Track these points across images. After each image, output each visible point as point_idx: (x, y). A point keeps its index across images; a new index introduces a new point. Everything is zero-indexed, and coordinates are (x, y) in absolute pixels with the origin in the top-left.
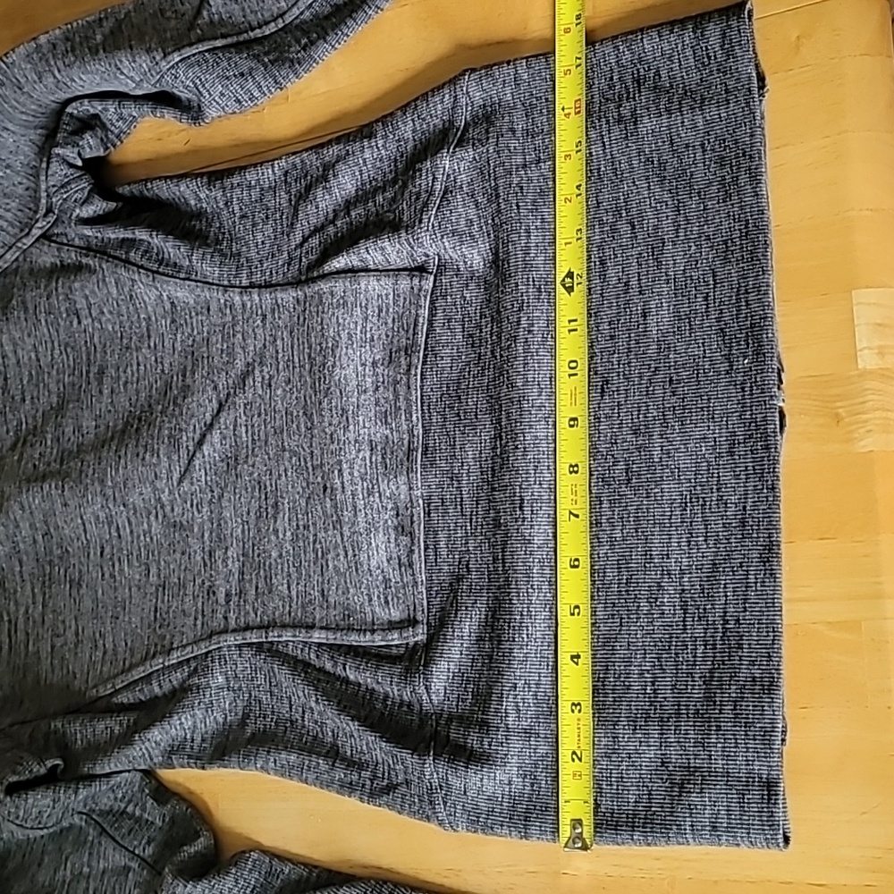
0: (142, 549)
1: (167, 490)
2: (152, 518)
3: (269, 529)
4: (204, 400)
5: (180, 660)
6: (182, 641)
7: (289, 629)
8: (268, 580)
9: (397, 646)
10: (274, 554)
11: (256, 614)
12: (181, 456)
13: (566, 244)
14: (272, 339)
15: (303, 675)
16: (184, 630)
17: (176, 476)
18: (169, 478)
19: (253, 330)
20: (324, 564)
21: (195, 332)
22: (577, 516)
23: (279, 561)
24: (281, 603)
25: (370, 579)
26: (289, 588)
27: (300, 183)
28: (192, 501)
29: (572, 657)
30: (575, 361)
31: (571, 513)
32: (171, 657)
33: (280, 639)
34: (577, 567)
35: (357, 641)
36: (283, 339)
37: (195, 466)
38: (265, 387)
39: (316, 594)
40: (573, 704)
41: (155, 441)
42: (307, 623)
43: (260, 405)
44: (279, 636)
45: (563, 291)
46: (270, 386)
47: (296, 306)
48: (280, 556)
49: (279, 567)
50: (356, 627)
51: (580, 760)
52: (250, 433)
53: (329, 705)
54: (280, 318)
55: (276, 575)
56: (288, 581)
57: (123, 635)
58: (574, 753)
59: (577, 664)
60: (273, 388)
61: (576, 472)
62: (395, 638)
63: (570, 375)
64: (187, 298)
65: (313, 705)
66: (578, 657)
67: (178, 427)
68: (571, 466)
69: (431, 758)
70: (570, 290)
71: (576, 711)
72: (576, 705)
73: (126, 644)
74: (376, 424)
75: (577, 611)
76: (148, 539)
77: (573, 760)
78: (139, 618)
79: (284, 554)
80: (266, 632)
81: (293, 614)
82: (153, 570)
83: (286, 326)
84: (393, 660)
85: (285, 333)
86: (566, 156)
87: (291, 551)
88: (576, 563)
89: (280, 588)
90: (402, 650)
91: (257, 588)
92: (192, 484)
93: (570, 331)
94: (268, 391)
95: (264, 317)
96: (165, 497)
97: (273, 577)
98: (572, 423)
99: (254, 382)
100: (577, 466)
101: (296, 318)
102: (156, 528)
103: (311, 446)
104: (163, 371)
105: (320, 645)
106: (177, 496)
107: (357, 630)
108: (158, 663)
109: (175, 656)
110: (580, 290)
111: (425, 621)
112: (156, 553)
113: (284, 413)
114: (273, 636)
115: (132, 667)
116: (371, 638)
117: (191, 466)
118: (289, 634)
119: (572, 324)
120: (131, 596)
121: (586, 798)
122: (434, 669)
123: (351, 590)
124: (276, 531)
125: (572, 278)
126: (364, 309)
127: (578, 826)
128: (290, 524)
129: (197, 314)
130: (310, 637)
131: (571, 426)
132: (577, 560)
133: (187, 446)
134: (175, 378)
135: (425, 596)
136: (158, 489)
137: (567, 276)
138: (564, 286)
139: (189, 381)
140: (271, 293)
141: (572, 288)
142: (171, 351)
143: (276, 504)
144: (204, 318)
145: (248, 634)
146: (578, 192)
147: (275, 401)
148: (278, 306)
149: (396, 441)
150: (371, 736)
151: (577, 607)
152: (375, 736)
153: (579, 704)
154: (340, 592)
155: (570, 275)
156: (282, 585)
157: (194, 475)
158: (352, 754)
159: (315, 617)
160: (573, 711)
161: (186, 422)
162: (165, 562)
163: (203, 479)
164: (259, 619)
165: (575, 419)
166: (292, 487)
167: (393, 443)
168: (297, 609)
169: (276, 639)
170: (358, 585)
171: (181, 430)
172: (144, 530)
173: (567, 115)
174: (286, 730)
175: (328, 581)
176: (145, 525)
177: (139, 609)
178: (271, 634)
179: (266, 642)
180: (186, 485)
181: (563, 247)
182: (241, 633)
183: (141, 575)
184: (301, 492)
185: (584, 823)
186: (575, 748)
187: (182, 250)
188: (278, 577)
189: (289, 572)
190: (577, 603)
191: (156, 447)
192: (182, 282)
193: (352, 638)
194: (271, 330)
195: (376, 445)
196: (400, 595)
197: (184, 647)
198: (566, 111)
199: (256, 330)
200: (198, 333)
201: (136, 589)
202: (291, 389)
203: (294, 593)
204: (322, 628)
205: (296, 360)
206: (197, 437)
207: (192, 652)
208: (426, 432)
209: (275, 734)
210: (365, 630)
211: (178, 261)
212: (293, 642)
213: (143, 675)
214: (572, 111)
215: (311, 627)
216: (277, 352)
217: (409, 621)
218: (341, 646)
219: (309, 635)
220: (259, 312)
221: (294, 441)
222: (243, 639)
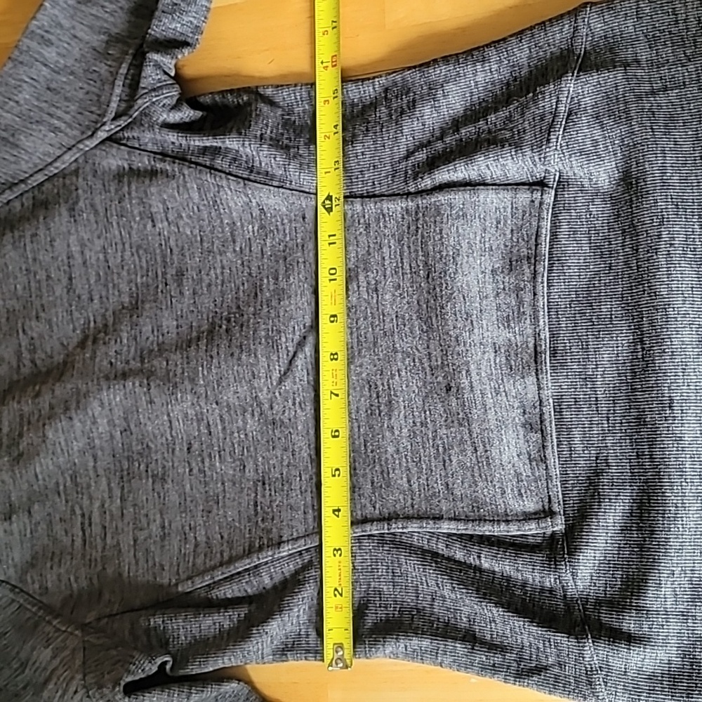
0: (236, 446)
1: (265, 389)
2: (248, 416)
3: (382, 426)
4: (303, 304)
5: (290, 552)
6: (292, 535)
7: (414, 521)
8: (385, 476)
9: (533, 535)
10: (391, 449)
11: (374, 507)
12: (281, 356)
13: (326, 173)
14: (377, 247)
15: (434, 565)
16: (294, 523)
17: (276, 375)
18: (268, 377)
19: (356, 238)
20: (447, 458)
21: (288, 239)
22: (337, 395)
23: (395, 456)
24: (401, 497)
25: (503, 473)
26: (409, 481)
27: (401, 99)
28: (294, 399)
29: (334, 511)
30: (334, 269)
31: (332, 393)
32: (281, 550)
33: (405, 530)
34: (338, 436)
35: (490, 531)
36: (390, 247)
37: (297, 366)
38: (370, 291)
39: (440, 487)
40: (335, 550)
41: (251, 342)
42: (433, 514)
43: (366, 308)
44: (403, 528)
45: (324, 211)
46: (376, 290)
47: (406, 217)
48: (398, 451)
49: (397, 462)
50: (487, 518)
51: (341, 595)
52: (355, 335)
53: (468, 593)
54: (385, 227)
55: (394, 470)
56: (407, 475)
57: (217, 528)
58: (336, 590)
59: (338, 516)
60: (380, 293)
61: (336, 359)
62: (531, 529)
63: (330, 280)
64: (279, 205)
65: (446, 593)
66: (339, 510)
67: (275, 328)
68: (332, 354)
69: (590, 641)
70: (329, 210)
71: (338, 555)
72: (337, 551)
73: (222, 537)
74: (499, 328)
75: (337, 473)
76: (242, 436)
77: (335, 595)
78: (236, 512)
79: (401, 449)
80: (388, 524)
81: (416, 506)
82: (250, 466)
83: (393, 235)
84: (532, 548)
85: (392, 241)
86: (325, 101)
87: (409, 447)
88: (337, 434)
89: (399, 482)
90: (539, 540)
91: (373, 483)
92: (295, 383)
93: (330, 244)
94: (375, 296)
95: (368, 226)
96: (263, 396)
97: (391, 472)
98: (332, 319)
99: (359, 287)
100: (336, 354)
101: (405, 228)
102: (252, 424)
103: (428, 347)
104: (250, 274)
105: (449, 535)
106: (277, 394)
107: (490, 521)
108: (267, 556)
109: (287, 548)
110: (337, 211)
111: (562, 513)
112: (252, 449)
113: (394, 317)
114: (397, 527)
115: (231, 560)
116: (506, 528)
117: (293, 365)
118: (415, 525)
119: (332, 238)
120: (224, 490)
121: (346, 627)
122: (581, 558)
123: (480, 484)
124: (391, 429)
125: (331, 200)
126: (482, 220)
127: (339, 649)
128: (406, 422)
129: (290, 221)
130: (438, 528)
131: (332, 322)
132: (337, 431)
133: (287, 347)
134: (265, 281)
135: (559, 489)
136: (255, 388)
137: (327, 199)
138: (324, 206)
139: (283, 284)
140: (376, 203)
141: (331, 208)
142: (259, 255)
143: (390, 402)
144: (298, 225)
145: (368, 527)
146: (335, 130)
147: (383, 305)
148: (384, 215)
149: (519, 344)
150: (519, 621)
151: (337, 470)
152: (524, 621)
153: (340, 549)
154: (466, 485)
155: (329, 198)
156: (402, 479)
157: (297, 375)
158: (491, 637)
159: (442, 509)
160: (335, 555)
161: (284, 324)
162: (263, 458)
163: (306, 379)
164: (377, 512)
165: (335, 316)
166: (407, 387)
167: (517, 346)
168: (421, 501)
169: (401, 530)
170: (489, 479)
171: (279, 332)
172: (238, 427)
173: (326, 68)
174: (413, 618)
175: (452, 475)
176: (240, 423)
177: (236, 503)
178: (394, 526)
179: (388, 534)
180: (288, 384)
181: (323, 175)
182: (360, 525)
183: (235, 470)
184: (416, 391)
185: (345, 646)
186: (336, 586)
187: (278, 159)
188: (396, 472)
189: (407, 467)
190: (337, 467)
191: (252, 347)
192: (276, 189)
193: (485, 529)
194: (376, 238)
195: (499, 348)
196: (533, 488)
197: (296, 539)
198: (325, 65)
199: (359, 238)
200: (291, 239)
201: (231, 484)
202: (401, 294)
203: (415, 486)
204: (450, 519)
205: (407, 266)
206: (297, 338)
207: (305, 545)
208: (552, 336)
209: (401, 623)
210: (498, 521)
211: (270, 169)
212: (419, 533)
213: (248, 567)
214: (330, 64)
215: (438, 518)
216: (384, 258)
217: (544, 511)
218: (472, 536)
219: (437, 526)
220: (362, 221)
221: (407, 343)
222: (363, 531)
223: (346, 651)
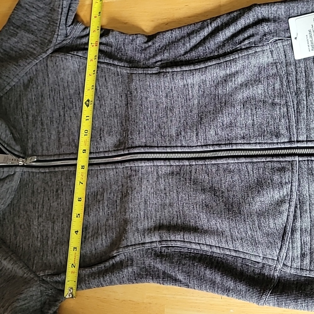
13: (88, 90)
22: (82, 183)
29: (76, 232)
30: (87, 130)
31: (80, 182)
34: (80, 201)
40: (74, 248)
45: (86, 106)
51: (74, 267)
58: (73, 265)
59: (77, 234)
61: (84, 168)
63: (85, 135)
66: (77, 232)
68: (82, 166)
70: (88, 106)
71: (75, 250)
72: (75, 248)
75: (79, 216)
77: (72, 267)
86: (91, 60)
88: (80, 200)
93: (86, 120)
98: (84, 151)
100: (84, 166)
110: (91, 106)
119: (87, 117)
121: (75, 280)
125: (89, 102)
127: (71, 290)
131: (84, 153)
132: (81, 198)
138: (86, 104)
141: (88, 105)
146: (94, 73)
151: (79, 215)
153: (76, 248)
155: (88, 101)
160: (74, 250)
165: (85, 150)
173: (93, 46)
181: (87, 91)
185: (74, 288)
186: (73, 263)
190: (79, 213)
198: (93, 45)
214: (95, 45)
223: (74, 291)
